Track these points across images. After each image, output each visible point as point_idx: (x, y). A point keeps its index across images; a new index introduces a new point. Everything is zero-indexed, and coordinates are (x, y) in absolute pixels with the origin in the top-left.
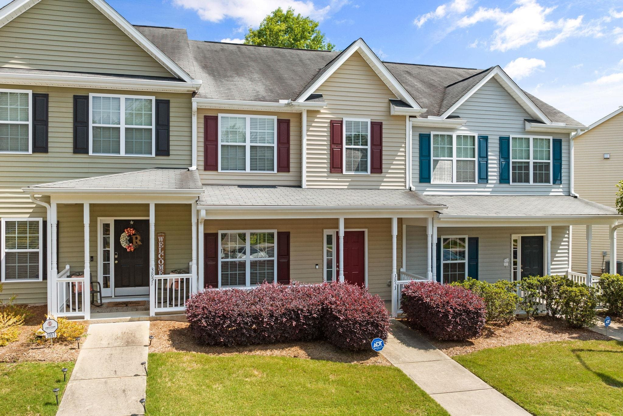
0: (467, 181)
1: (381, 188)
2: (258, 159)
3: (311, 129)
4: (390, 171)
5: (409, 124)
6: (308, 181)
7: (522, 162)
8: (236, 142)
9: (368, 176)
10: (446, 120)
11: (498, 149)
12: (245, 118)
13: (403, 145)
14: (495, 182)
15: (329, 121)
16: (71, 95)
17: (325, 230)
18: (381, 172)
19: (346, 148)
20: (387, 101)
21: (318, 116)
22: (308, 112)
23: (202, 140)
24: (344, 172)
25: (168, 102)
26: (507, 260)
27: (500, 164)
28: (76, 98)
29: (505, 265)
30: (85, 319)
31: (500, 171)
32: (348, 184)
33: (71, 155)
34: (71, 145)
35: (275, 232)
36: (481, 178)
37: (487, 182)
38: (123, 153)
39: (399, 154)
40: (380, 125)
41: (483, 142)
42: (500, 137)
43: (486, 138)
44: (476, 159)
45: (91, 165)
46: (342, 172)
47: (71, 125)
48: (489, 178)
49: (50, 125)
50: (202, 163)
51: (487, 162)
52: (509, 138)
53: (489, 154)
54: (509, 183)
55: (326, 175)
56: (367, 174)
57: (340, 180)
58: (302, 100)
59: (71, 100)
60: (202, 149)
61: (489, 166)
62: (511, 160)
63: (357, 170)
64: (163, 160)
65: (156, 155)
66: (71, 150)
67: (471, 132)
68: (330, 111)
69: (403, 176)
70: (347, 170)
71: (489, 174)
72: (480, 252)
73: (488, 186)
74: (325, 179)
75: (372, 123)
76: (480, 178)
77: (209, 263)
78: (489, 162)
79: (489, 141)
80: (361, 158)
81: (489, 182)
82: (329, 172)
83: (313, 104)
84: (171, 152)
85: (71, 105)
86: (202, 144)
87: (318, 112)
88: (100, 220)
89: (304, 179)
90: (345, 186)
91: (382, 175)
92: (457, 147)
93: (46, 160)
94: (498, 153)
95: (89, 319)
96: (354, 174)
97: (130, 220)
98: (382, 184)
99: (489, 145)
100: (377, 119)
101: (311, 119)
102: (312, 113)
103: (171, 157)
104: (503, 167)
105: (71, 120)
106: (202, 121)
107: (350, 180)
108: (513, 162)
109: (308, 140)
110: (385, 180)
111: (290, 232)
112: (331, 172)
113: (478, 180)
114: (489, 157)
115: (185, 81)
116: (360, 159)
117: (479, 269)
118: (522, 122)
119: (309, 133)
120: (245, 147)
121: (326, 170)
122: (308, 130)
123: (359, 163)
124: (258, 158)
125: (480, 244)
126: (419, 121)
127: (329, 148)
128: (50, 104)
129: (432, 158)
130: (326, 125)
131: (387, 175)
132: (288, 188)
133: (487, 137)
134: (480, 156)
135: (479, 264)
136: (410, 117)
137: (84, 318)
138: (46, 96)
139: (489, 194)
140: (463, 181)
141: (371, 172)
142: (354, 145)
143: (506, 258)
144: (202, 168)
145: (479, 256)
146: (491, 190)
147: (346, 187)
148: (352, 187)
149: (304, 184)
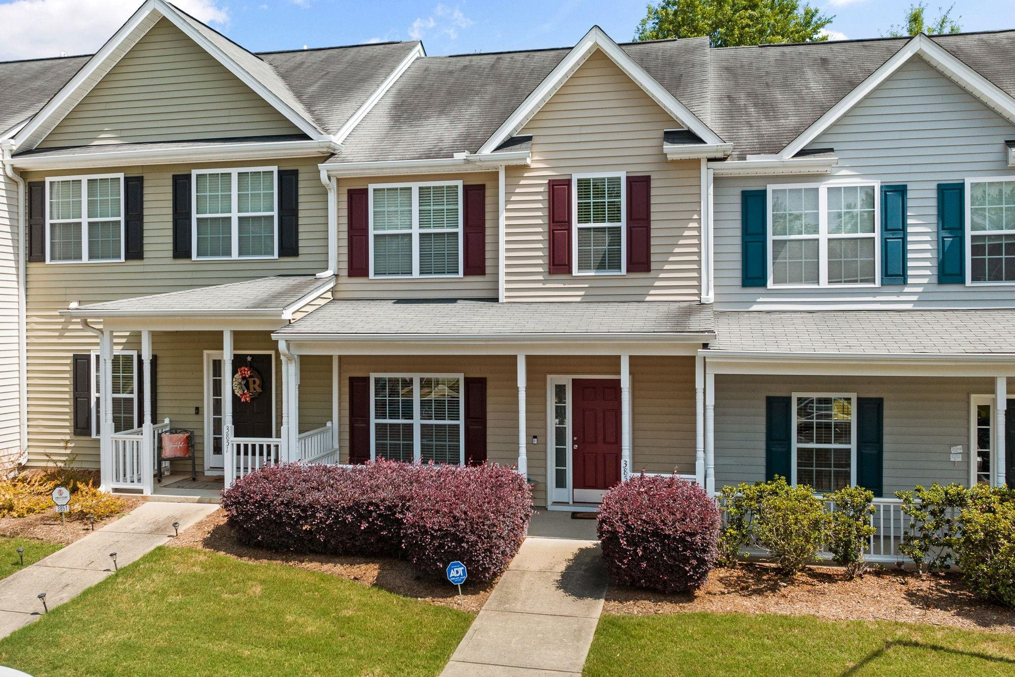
0: (856, 281)
1: (648, 298)
2: (433, 255)
3: (514, 198)
4: (667, 267)
5: (706, 175)
6: (507, 290)
7: (999, 237)
8: (397, 228)
9: (621, 278)
10: (792, 160)
11: (934, 211)
12: (410, 189)
13: (695, 217)
14: (925, 281)
15: (546, 182)
16: (170, 176)
17: (549, 377)
18: (648, 270)
19: (579, 229)
20: (661, 134)
21: (526, 175)
22: (508, 169)
23: (345, 228)
24: (575, 272)
25: (295, 173)
26: (959, 449)
27: (941, 242)
28: (176, 178)
29: (952, 459)
30: (144, 495)
31: (938, 258)
32: (582, 293)
33: (171, 261)
34: (171, 247)
35: (461, 377)
36: (889, 273)
37: (905, 283)
38: (235, 255)
39: (686, 233)
40: (646, 181)
41: (894, 198)
42: (939, 185)
43: (901, 190)
44: (877, 235)
45: (195, 275)
46: (570, 272)
47: (170, 218)
48: (909, 273)
49: (146, 219)
50: (345, 265)
51: (904, 239)
52: (963, 184)
53: (909, 221)
54: (963, 282)
55: (541, 278)
56: (619, 274)
57: (567, 286)
58: (487, 150)
59: (170, 182)
60: (345, 243)
61: (909, 247)
62: (969, 233)
63: (601, 266)
64: (289, 263)
65: (280, 255)
66: (171, 254)
67: (862, 179)
68: (547, 164)
69: (695, 275)
70: (580, 268)
71: (909, 264)
72: (886, 429)
73: (907, 289)
74: (540, 285)
75: (629, 179)
76: (886, 274)
77: (357, 425)
78: (909, 238)
79: (910, 194)
80: (608, 246)
81: (910, 281)
82: (548, 273)
83: (513, 155)
84: (301, 251)
85: (170, 189)
86: (345, 235)
87: (526, 167)
88: (208, 355)
89: (502, 286)
90: (576, 296)
91: (652, 274)
92: (828, 213)
93: (141, 269)
94: (934, 220)
95: (149, 494)
96: (593, 274)
97: (247, 355)
98: (652, 292)
99: (909, 203)
100: (639, 170)
101: (512, 181)
102: (516, 170)
103: (301, 258)
104: (946, 249)
105: (170, 211)
106: (345, 198)
107: (587, 286)
108: (974, 238)
109: (507, 218)
110: (657, 284)
111: (486, 378)
112: (551, 272)
113: (882, 278)
114: (909, 230)
115: (311, 139)
116: (606, 247)
117: (886, 464)
118: (999, 148)
119: (509, 207)
120: (410, 235)
121: (541, 270)
122: (508, 202)
123: (605, 254)
124: (433, 252)
125: (886, 412)
126: (731, 166)
127: (547, 230)
128: (146, 191)
129: (770, 238)
130: (541, 189)
131: (662, 275)
132: (476, 302)
133: (905, 186)
134: (885, 228)
135: (886, 455)
136: (710, 160)
137: (142, 493)
138: (140, 180)
139: (910, 306)
140: (845, 282)
141: (628, 271)
142: (595, 221)
143: (958, 445)
144: (345, 272)
145: (886, 438)
146: (915, 298)
147: (579, 299)
148: (589, 299)
149: (502, 295)
